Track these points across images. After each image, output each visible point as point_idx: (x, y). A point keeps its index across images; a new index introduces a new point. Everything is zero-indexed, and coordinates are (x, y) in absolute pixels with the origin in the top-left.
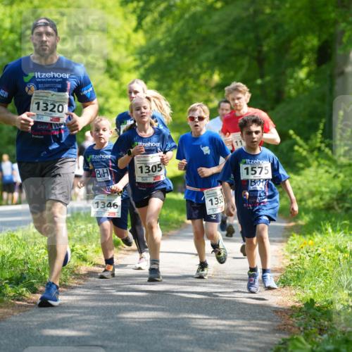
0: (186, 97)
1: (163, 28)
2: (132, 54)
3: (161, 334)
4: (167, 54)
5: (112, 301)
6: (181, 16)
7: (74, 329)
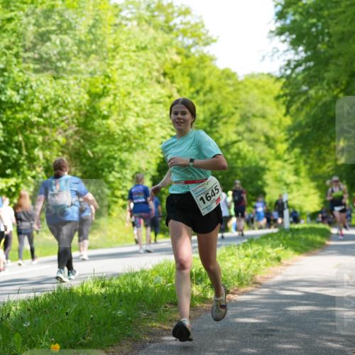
0: (321, 157)
1: (303, 113)
2: (283, 131)
3: (316, 322)
4: (308, 130)
5: (279, 298)
6: (316, 105)
7: (255, 318)
